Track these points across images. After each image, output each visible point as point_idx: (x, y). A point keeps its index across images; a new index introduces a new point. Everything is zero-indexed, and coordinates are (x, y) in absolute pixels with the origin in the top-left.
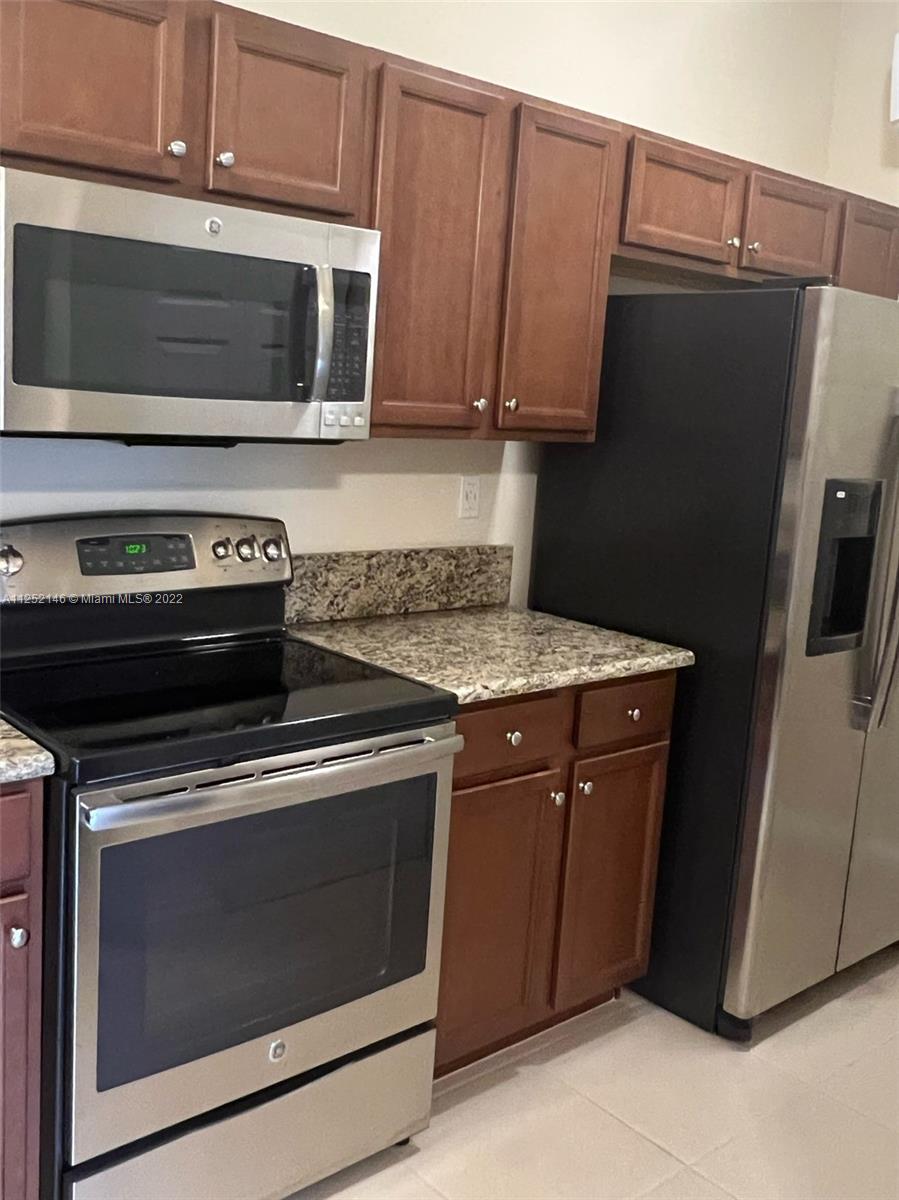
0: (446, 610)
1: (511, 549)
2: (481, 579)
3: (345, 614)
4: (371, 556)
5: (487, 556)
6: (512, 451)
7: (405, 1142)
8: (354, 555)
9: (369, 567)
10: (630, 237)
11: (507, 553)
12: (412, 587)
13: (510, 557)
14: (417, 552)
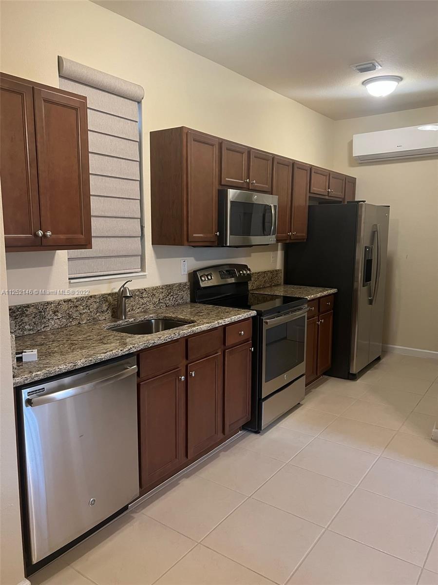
0: (271, 286)
1: (281, 270)
2: (277, 278)
3: (254, 288)
4: (259, 273)
6: (280, 245)
7: (299, 403)
8: (256, 273)
10: (312, 192)
12: (265, 281)
13: (281, 272)
14: (266, 272)
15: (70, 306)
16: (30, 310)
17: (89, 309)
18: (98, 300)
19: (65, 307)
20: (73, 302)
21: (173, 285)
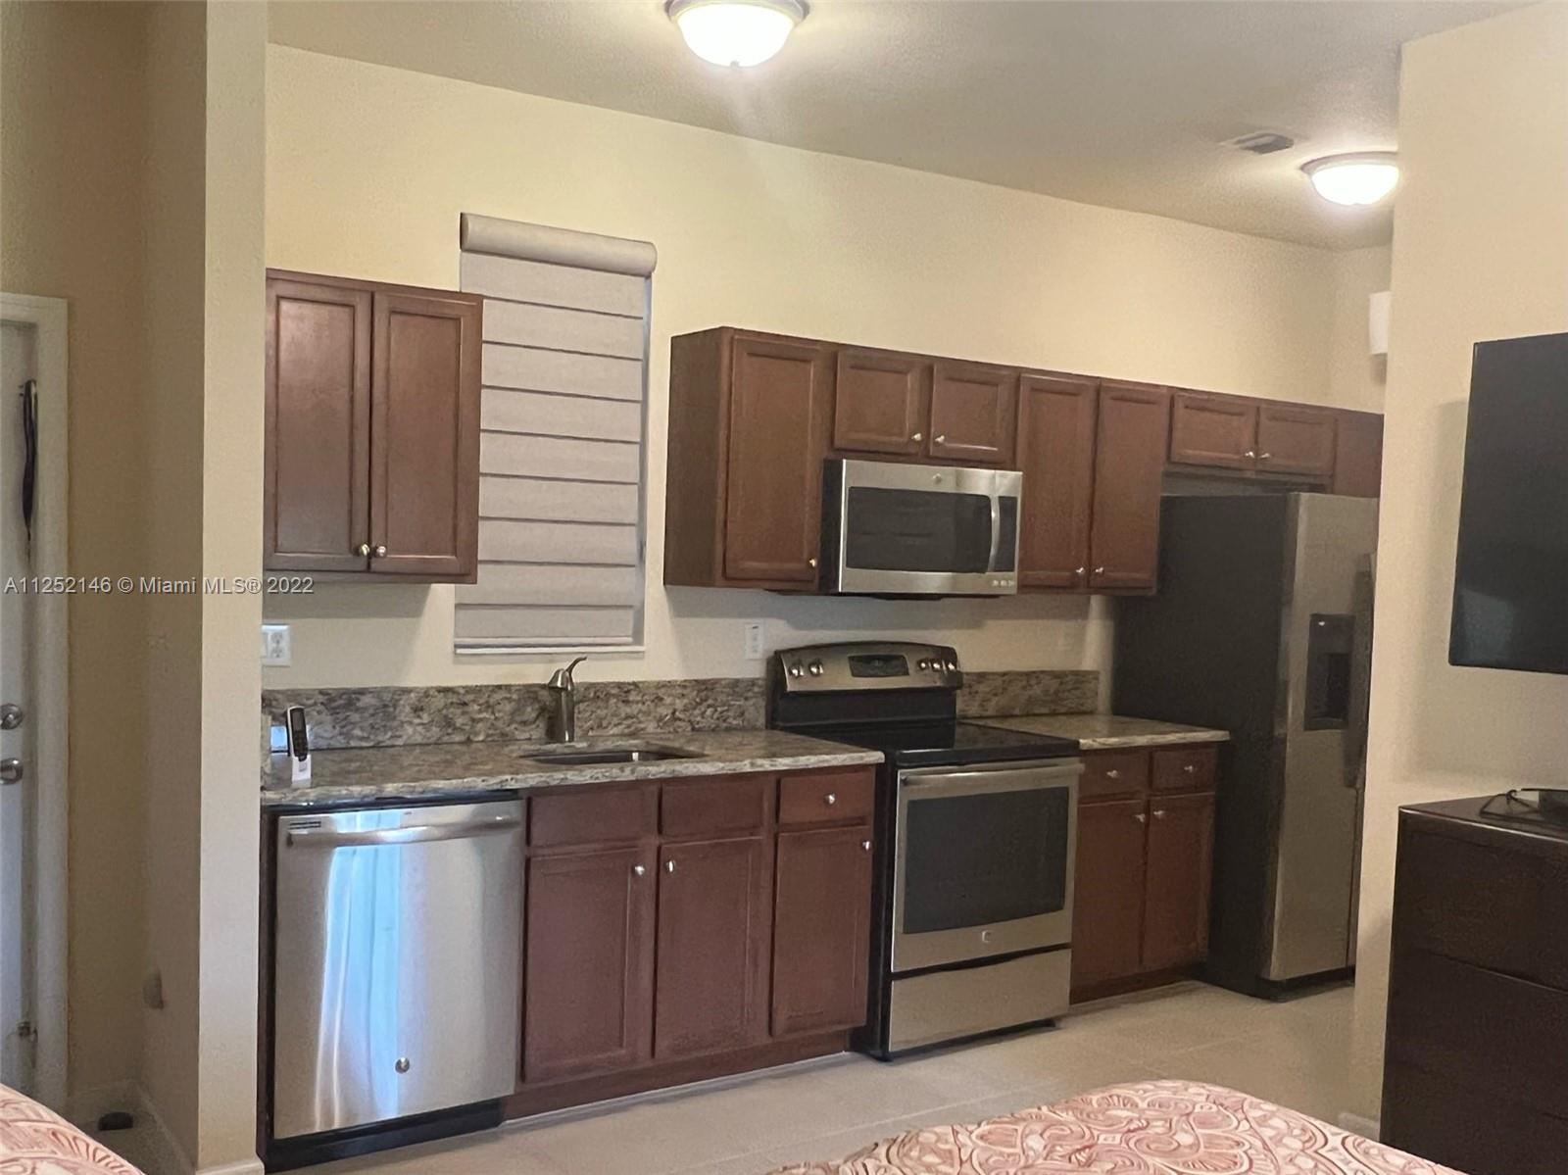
0: (1054, 714)
1: (1097, 672)
2: (1078, 693)
4: (1004, 674)
5: (1081, 677)
6: (1096, 603)
9: (1004, 681)
10: (1176, 458)
11: (1094, 675)
12: (1031, 696)
13: (1097, 679)
14: (1034, 672)
15: (450, 701)
16: (366, 700)
17: (493, 713)
18: (515, 696)
19: (439, 701)
20: (458, 694)
21: (716, 681)
